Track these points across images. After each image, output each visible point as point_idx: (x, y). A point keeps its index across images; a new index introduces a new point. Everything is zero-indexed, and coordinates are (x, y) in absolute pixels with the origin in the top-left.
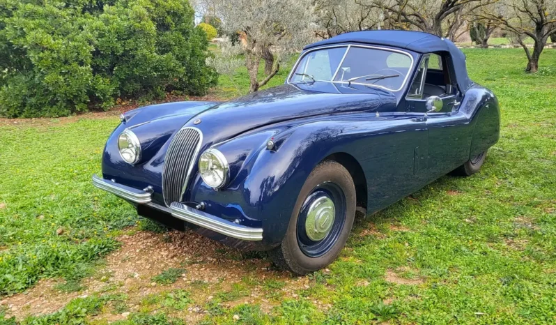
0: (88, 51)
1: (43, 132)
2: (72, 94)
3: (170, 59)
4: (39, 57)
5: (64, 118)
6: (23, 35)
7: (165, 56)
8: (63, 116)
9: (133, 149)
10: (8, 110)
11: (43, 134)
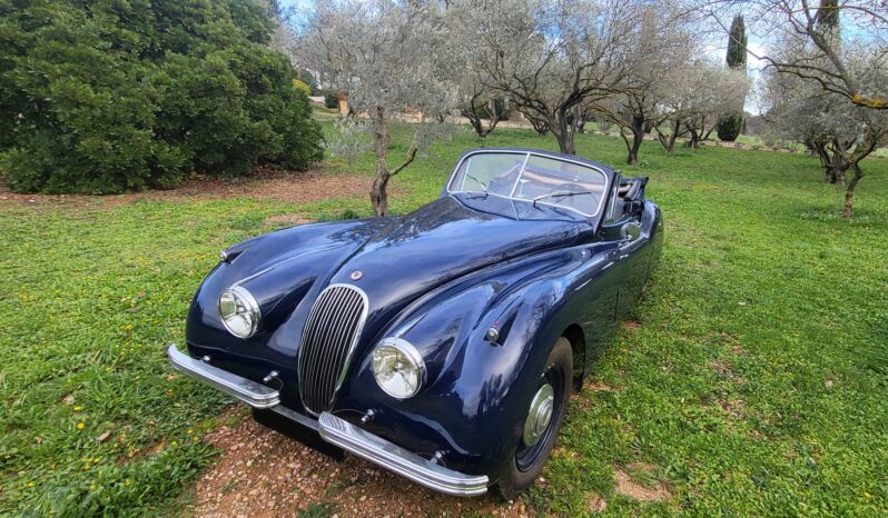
0: (149, 110)
1: (78, 220)
2: (123, 165)
3: (263, 127)
4: (71, 114)
5: (112, 197)
6: (46, 83)
7: (257, 124)
8: (111, 193)
9: (247, 316)
10: (20, 182)
11: (77, 222)
